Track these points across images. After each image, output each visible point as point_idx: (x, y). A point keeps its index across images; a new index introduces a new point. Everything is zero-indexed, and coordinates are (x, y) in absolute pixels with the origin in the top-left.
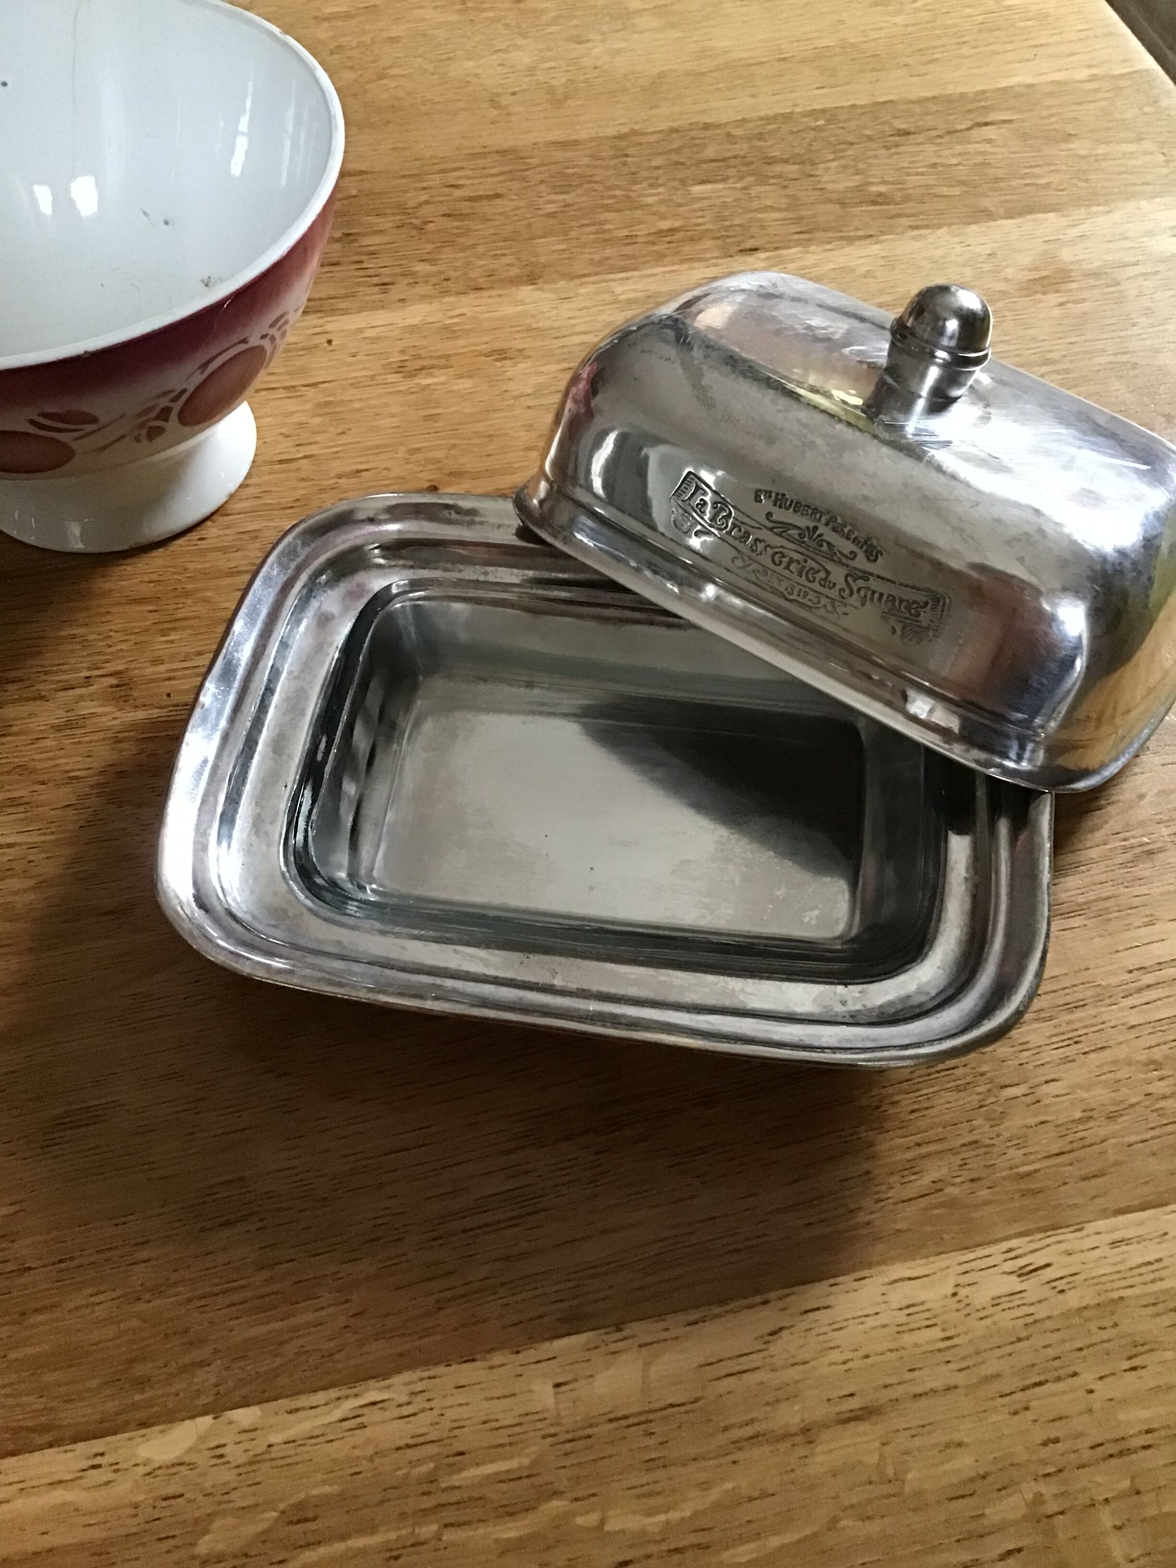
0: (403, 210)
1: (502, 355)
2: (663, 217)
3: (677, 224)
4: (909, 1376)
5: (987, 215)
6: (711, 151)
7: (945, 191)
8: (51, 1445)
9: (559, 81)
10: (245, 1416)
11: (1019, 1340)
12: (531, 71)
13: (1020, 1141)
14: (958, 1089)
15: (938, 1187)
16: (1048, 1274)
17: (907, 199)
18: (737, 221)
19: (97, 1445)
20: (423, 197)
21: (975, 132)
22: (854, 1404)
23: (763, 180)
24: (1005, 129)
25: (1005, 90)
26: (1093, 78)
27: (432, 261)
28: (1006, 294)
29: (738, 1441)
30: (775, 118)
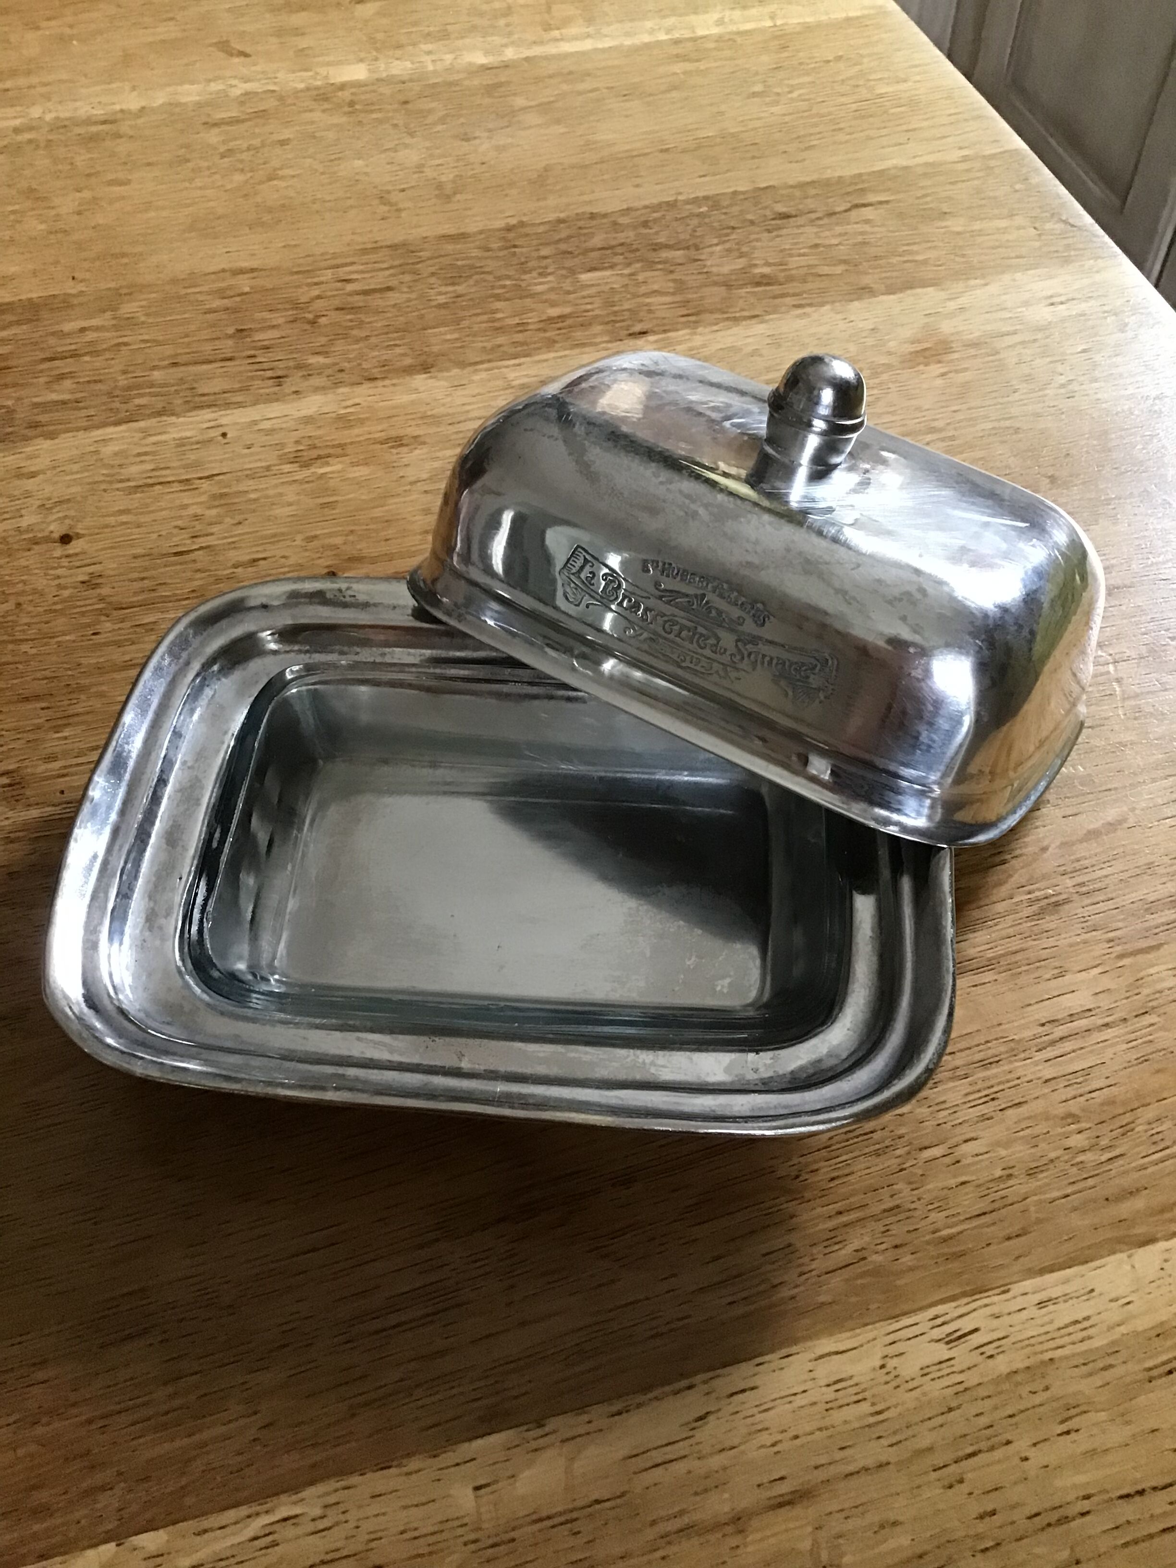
0: (296, 305)
1: (398, 442)
2: (553, 304)
3: (567, 310)
4: (841, 1455)
5: (868, 292)
6: (597, 241)
7: (826, 270)
9: (447, 177)
10: (150, 1541)
11: (950, 1410)
12: (419, 168)
13: (940, 1203)
14: (877, 1154)
15: (862, 1255)
16: (977, 1339)
17: (790, 279)
18: (626, 306)
20: (315, 292)
21: (854, 213)
22: (784, 1488)
23: (650, 265)
24: (882, 210)
25: (881, 172)
26: (965, 159)
27: (326, 354)
28: (889, 367)
29: (667, 1535)
30: (660, 205)
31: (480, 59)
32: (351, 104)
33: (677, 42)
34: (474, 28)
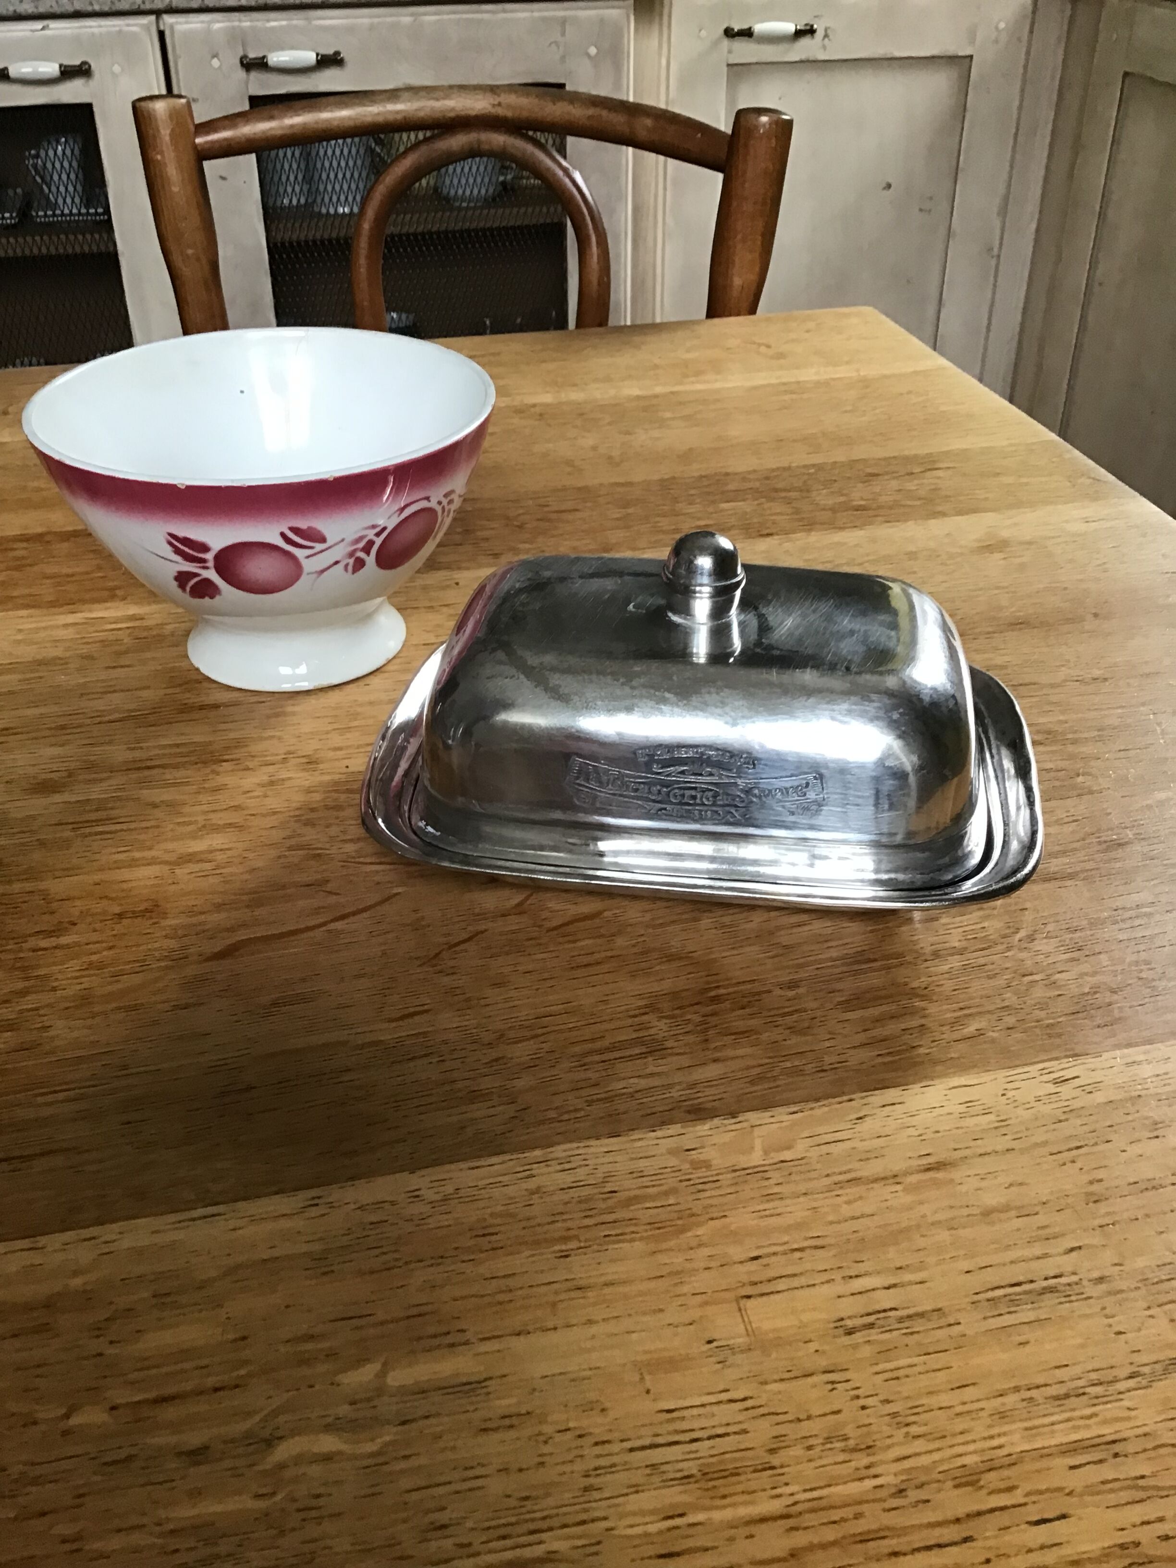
0: (506, 518)
2: (699, 519)
4: (973, 1144)
5: (944, 514)
6: (732, 487)
7: (909, 503)
8: (277, 1193)
9: (616, 453)
11: (1060, 1121)
12: (594, 448)
13: (1042, 1006)
14: (989, 977)
15: (980, 1033)
16: (1077, 1082)
17: (881, 507)
18: (755, 520)
19: (314, 1192)
20: (521, 511)
21: (928, 474)
22: (931, 1160)
23: (773, 500)
24: (950, 472)
25: (947, 452)
26: (1011, 445)
27: (531, 543)
28: (962, 554)
29: (839, 1183)
30: (778, 469)
31: (636, 392)
32: (541, 415)
33: (784, 384)
34: (630, 377)
